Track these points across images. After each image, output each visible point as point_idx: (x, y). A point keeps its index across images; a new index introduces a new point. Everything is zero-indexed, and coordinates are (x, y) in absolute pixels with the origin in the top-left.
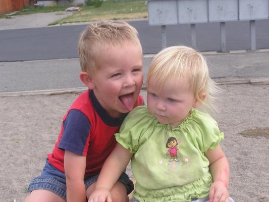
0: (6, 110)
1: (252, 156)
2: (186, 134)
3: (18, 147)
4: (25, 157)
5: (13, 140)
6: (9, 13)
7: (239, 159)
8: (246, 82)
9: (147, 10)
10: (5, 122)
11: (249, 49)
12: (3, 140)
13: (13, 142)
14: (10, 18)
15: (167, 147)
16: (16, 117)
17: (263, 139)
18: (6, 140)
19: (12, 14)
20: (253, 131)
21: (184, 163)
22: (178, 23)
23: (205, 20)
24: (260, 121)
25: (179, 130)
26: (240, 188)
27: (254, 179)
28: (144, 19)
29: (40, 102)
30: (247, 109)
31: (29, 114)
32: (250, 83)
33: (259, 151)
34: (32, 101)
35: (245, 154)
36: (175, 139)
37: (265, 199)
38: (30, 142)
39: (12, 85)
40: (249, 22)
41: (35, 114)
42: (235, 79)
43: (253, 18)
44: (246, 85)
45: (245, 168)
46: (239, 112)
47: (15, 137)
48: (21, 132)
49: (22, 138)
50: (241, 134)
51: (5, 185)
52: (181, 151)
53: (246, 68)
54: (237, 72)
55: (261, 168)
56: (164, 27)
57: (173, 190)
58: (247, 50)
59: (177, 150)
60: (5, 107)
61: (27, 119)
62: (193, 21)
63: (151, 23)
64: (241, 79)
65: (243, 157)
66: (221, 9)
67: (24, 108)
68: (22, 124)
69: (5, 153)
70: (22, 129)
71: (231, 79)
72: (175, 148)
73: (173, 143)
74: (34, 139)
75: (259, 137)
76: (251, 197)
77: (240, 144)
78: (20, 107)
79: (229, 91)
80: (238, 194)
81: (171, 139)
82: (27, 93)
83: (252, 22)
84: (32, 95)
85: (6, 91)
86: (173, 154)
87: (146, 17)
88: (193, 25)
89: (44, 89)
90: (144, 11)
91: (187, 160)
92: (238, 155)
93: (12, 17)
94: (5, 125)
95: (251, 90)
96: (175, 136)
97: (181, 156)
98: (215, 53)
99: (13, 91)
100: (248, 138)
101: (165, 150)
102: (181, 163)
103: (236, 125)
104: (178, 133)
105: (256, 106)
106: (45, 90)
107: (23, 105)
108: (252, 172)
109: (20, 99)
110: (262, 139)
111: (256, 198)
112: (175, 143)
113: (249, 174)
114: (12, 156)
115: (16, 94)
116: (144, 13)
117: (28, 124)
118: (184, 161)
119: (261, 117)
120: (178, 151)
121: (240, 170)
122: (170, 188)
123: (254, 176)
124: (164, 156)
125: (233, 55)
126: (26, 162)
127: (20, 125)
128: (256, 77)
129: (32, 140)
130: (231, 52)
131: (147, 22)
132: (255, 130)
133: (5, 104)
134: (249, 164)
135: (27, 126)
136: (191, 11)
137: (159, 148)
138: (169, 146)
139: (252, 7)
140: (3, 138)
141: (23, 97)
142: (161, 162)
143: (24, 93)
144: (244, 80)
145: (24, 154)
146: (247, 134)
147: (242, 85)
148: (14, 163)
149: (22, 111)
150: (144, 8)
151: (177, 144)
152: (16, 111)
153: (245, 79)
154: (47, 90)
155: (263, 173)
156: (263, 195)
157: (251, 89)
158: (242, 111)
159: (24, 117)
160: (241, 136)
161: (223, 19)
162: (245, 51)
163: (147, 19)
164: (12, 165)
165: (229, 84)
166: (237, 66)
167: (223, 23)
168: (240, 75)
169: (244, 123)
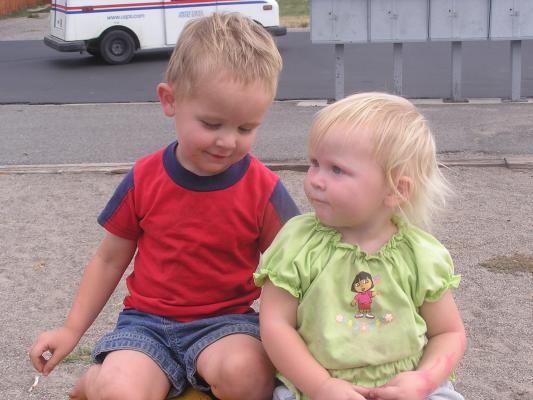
0: (24, 199)
1: (504, 310)
2: (389, 268)
3: (45, 274)
4: (59, 294)
5: (37, 259)
6: (35, 8)
7: (478, 315)
8: (499, 162)
9: (307, 12)
10: (21, 224)
11: (507, 98)
12: (17, 259)
13: (37, 263)
14: (37, 17)
15: (353, 289)
16: (43, 214)
17: (528, 276)
18: (22, 259)
19: (40, 9)
20: (506, 260)
21: (384, 321)
22: (369, 41)
23: (423, 37)
24: (523, 241)
25: (377, 260)
26: (478, 371)
27: (506, 355)
28: (301, 29)
29: (91, 186)
30: (497, 217)
31: (70, 209)
32: (506, 165)
33: (518, 301)
34: (77, 183)
35: (490, 305)
36: (370, 277)
37: (526, 396)
38: (68, 264)
39: (37, 151)
40: (509, 44)
41: (82, 211)
42: (476, 156)
43: (518, 36)
44: (497, 168)
45: (490, 334)
46: (483, 223)
47: (40, 254)
48: (51, 245)
49: (53, 256)
50: (484, 265)
51: (18, 346)
52: (380, 301)
53: (499, 134)
54: (480, 142)
55: (521, 334)
56: (340, 47)
57: (357, 372)
58: (503, 99)
59: (371, 296)
60: (22, 193)
61: (65, 220)
62: (399, 37)
63: (316, 38)
64: (488, 157)
65: (486, 311)
66: (455, 16)
67: (60, 198)
68: (55, 228)
69: (20, 285)
70: (55, 239)
71: (469, 156)
72: (369, 294)
73: (366, 284)
74: (77, 259)
75: (518, 273)
76: (499, 390)
77: (480, 285)
78: (52, 196)
79: (463, 180)
80: (474, 382)
81: (361, 276)
82: (67, 167)
83: (516, 43)
84: (75, 173)
85: (23, 163)
86: (364, 305)
87: (305, 26)
88: (398, 45)
89: (100, 161)
90: (302, 13)
91: (388, 317)
92: (477, 307)
93: (40, 14)
94: (22, 229)
95: (508, 180)
96: (368, 271)
97: (379, 309)
98: (440, 102)
99: (39, 164)
100: (498, 275)
101: (350, 297)
102: (378, 323)
103: (474, 248)
104: (376, 265)
105: (516, 211)
106: (101, 164)
107: (58, 192)
108: (502, 341)
109: (53, 179)
110: (526, 277)
111: (509, 393)
112: (369, 285)
113: (497, 345)
114: (34, 291)
115: (44, 169)
116: (301, 17)
117: (66, 229)
118: (384, 319)
119: (525, 235)
120: (373, 299)
121: (480, 337)
122: (353, 369)
123: (506, 350)
124: (347, 307)
125: (475, 108)
126: (60, 303)
127: (51, 231)
128: (517, 153)
129: (74, 262)
130: (471, 102)
131: (308, 35)
132: (512, 258)
133: (23, 187)
134: (497, 324)
135: (64, 233)
136: (395, 17)
137: (339, 291)
138: (357, 289)
139: (517, 14)
140: (17, 255)
141: (58, 176)
142: (340, 318)
143: (60, 167)
144: (494, 159)
145: (57, 287)
146: (497, 265)
147: (490, 168)
148: (36, 305)
149: (55, 204)
150: (303, 7)
151: (372, 287)
152: (44, 202)
153: (496, 157)
154: (106, 164)
155: (524, 343)
156: (522, 388)
157: (506, 176)
158: (489, 220)
159: (58, 214)
160: (484, 270)
161: (458, 35)
162: (498, 101)
163: (307, 29)
164: (33, 309)
165: (464, 166)
166: (482, 130)
167: (457, 44)
168: (487, 149)
169: (492, 245)
